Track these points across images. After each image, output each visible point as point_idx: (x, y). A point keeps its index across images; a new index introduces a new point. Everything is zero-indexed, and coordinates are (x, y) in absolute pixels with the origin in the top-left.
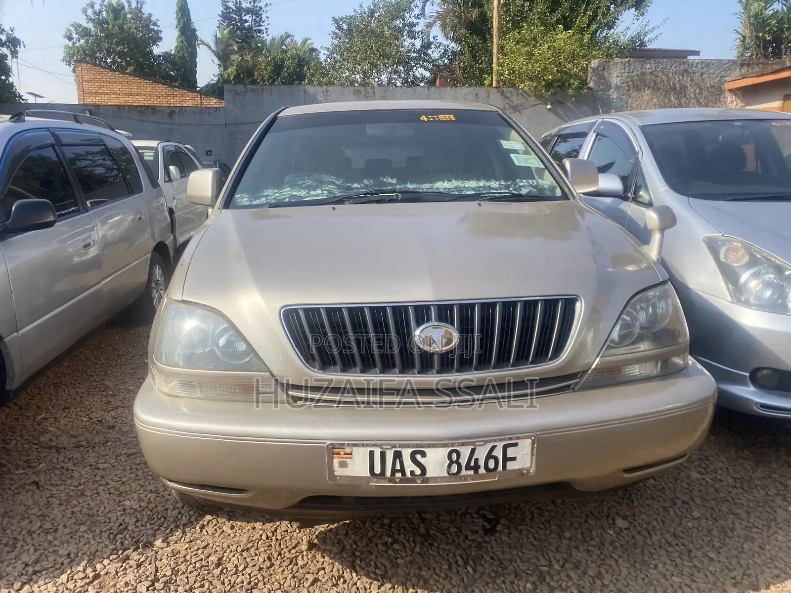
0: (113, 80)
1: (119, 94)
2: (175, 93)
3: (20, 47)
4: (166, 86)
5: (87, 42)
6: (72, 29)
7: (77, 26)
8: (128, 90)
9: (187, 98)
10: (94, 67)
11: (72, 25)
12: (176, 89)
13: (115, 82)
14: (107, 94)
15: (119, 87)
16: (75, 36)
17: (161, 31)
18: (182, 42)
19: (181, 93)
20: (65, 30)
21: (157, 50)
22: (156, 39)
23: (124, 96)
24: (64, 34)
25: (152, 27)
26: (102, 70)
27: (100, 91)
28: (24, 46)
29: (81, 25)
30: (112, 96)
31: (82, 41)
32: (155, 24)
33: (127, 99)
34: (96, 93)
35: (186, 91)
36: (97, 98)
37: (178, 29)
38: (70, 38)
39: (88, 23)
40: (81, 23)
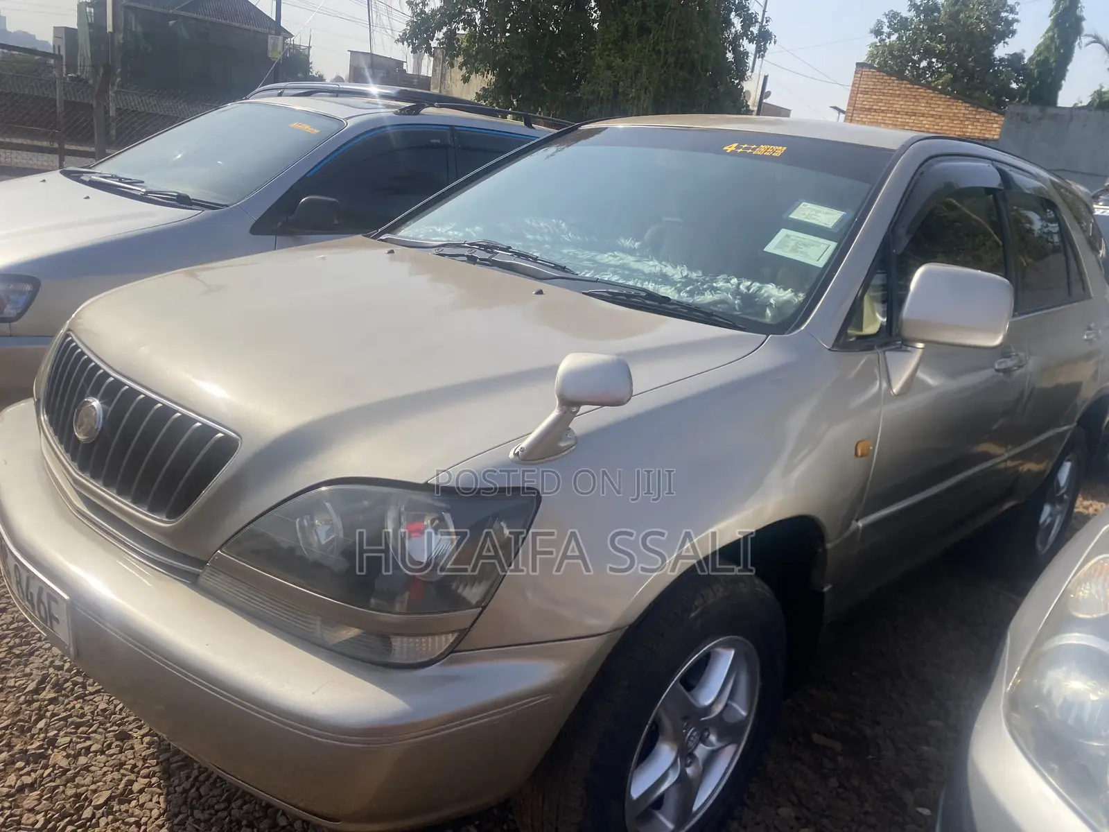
0: (898, 92)
1: (898, 113)
2: (978, 117)
3: (770, 43)
4: (967, 105)
5: (899, 38)
6: (885, 20)
7: (893, 16)
8: (912, 107)
9: (995, 126)
10: (878, 73)
11: (886, 15)
12: (982, 110)
13: (899, 95)
14: (883, 111)
15: (902, 103)
16: (886, 30)
17: (1017, 21)
18: (1052, 38)
19: (987, 117)
20: (874, 22)
21: (1001, 51)
22: (1007, 31)
23: (905, 117)
24: (872, 27)
25: (1003, 14)
26: (886, 78)
27: (875, 107)
28: (775, 42)
29: (898, 14)
30: (889, 115)
31: (894, 37)
32: (1012, 10)
33: (907, 121)
34: (869, 110)
35: (995, 114)
36: (869, 117)
37: (1052, 17)
38: (878, 32)
39: (910, 11)
40: (899, 11)
